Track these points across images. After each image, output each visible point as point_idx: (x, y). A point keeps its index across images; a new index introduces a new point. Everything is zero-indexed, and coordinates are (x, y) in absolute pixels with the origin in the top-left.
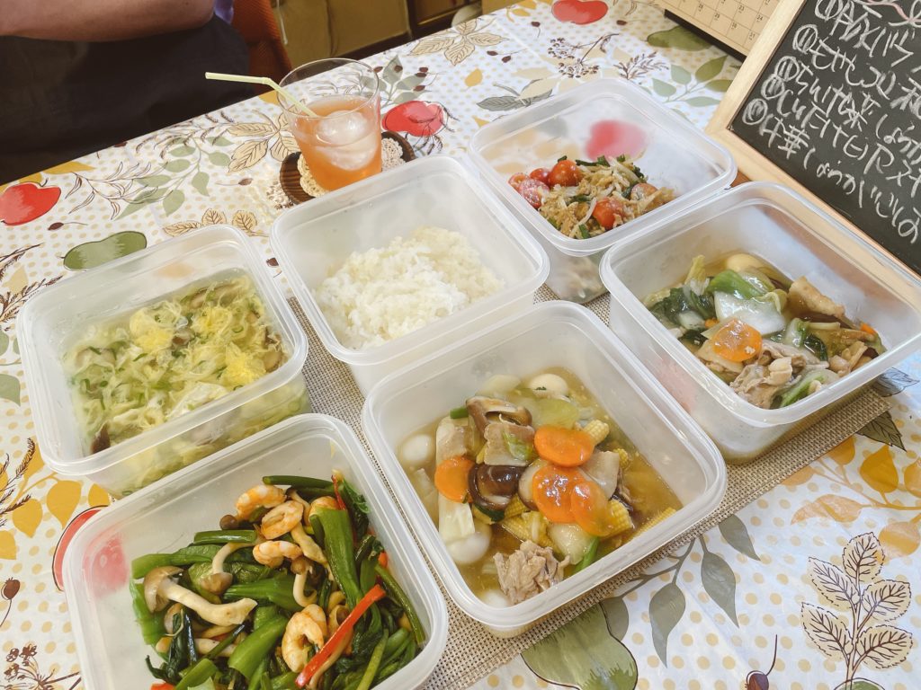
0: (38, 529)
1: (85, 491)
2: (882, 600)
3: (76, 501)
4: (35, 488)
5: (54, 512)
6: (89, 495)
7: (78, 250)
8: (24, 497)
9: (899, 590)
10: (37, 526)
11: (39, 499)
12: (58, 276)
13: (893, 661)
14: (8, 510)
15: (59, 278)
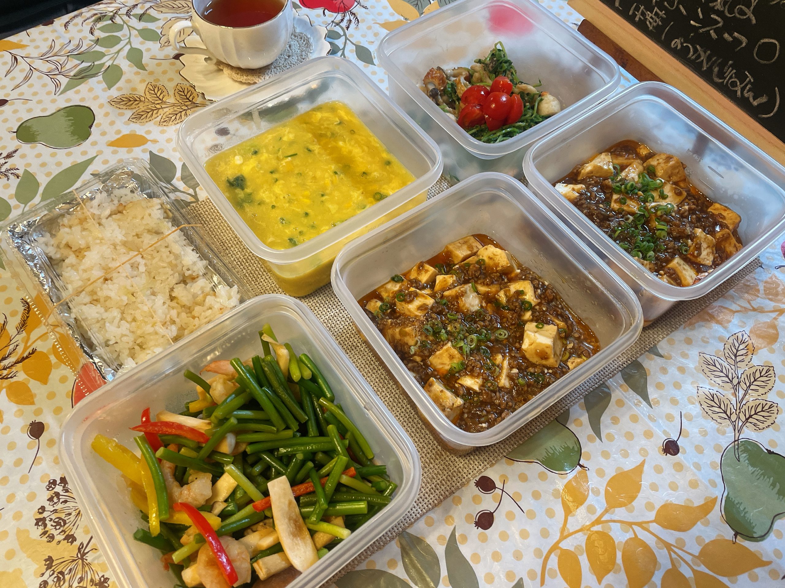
0: (51, 376)
2: (755, 380)
4: (39, 342)
5: (62, 361)
7: (28, 124)
8: (30, 350)
9: (766, 372)
10: (48, 374)
11: (45, 351)
12: (13, 149)
13: (766, 424)
14: (17, 362)
15: (15, 151)
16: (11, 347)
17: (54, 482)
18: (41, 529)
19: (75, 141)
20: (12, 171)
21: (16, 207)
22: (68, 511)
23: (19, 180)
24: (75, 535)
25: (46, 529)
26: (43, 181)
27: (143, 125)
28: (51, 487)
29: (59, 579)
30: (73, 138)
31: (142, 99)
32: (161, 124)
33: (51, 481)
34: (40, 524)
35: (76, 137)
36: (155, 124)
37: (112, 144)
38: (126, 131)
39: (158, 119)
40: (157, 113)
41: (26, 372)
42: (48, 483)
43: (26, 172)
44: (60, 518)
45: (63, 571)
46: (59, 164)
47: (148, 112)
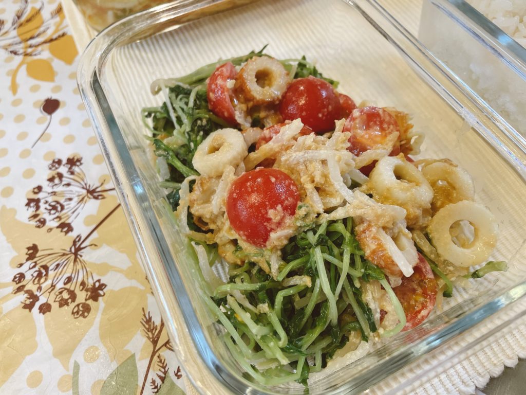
17: (59, 162)
18: (32, 210)
22: (69, 196)
24: (73, 225)
25: (38, 212)
28: (53, 166)
29: (40, 275)
33: (56, 160)
34: (32, 204)
42: (51, 162)
44: (58, 202)
45: (48, 265)
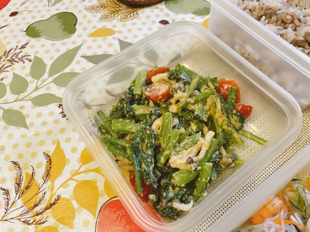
0: (75, 220)
1: (101, 186)
3: (97, 196)
4: (62, 190)
5: (83, 205)
6: (105, 189)
7: (33, 26)
8: (55, 197)
10: (74, 218)
11: (68, 198)
12: (25, 43)
14: (47, 209)
15: (27, 44)
16: (41, 195)
19: (66, 35)
20: (26, 57)
21: (32, 82)
23: (31, 63)
26: (49, 63)
27: (110, 22)
30: (64, 33)
31: (106, 5)
32: (122, 20)
35: (67, 32)
36: (118, 20)
37: (92, 35)
38: (100, 26)
39: (119, 17)
40: (118, 13)
41: (54, 217)
43: (36, 57)
46: (57, 51)
47: (112, 14)
